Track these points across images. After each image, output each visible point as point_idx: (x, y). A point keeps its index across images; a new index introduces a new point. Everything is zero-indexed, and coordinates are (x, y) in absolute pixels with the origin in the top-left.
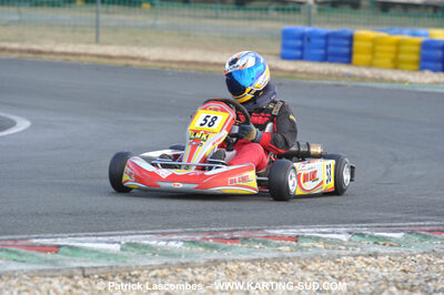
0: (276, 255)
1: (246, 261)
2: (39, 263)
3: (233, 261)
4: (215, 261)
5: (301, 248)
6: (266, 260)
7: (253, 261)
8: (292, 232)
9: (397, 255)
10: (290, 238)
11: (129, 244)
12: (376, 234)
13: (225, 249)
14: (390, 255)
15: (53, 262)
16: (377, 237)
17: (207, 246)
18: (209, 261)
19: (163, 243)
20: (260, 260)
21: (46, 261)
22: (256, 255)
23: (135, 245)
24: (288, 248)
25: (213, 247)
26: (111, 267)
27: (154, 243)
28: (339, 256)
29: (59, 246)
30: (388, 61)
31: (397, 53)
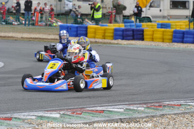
0: (182, 112)
1: (173, 114)
2: (103, 117)
3: (169, 114)
6: (179, 114)
7: (175, 114)
8: (175, 102)
10: (178, 105)
11: (127, 109)
15: (108, 117)
17: (153, 109)
18: (161, 115)
19: (136, 108)
21: (105, 117)
22: (175, 112)
23: (130, 109)
24: (183, 109)
25: (157, 109)
29: (104, 111)
30: (101, 36)
31: (105, 33)
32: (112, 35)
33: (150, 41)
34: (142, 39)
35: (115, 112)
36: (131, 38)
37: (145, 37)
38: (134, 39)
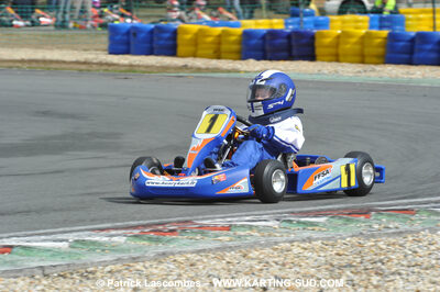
0: (218, 245)
1: (193, 253)
3: (180, 253)
4: (164, 254)
5: (240, 237)
7: (198, 252)
9: (328, 239)
10: (223, 228)
11: (77, 241)
12: (303, 219)
13: (168, 241)
14: (322, 239)
16: (304, 223)
17: (150, 239)
19: (107, 239)
20: (204, 251)
22: (201, 246)
23: (83, 242)
24: (227, 238)
25: (158, 241)
26: (68, 265)
27: (97, 238)
28: (276, 243)
29: (12, 247)
30: (211, 52)
31: (219, 43)
32: (236, 47)
33: (330, 61)
34: (312, 57)
35: (39, 250)
36: (285, 54)
37: (318, 51)
38: (290, 57)
